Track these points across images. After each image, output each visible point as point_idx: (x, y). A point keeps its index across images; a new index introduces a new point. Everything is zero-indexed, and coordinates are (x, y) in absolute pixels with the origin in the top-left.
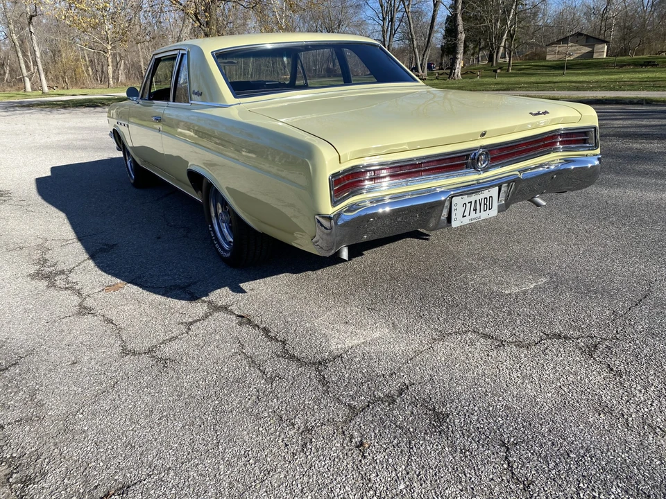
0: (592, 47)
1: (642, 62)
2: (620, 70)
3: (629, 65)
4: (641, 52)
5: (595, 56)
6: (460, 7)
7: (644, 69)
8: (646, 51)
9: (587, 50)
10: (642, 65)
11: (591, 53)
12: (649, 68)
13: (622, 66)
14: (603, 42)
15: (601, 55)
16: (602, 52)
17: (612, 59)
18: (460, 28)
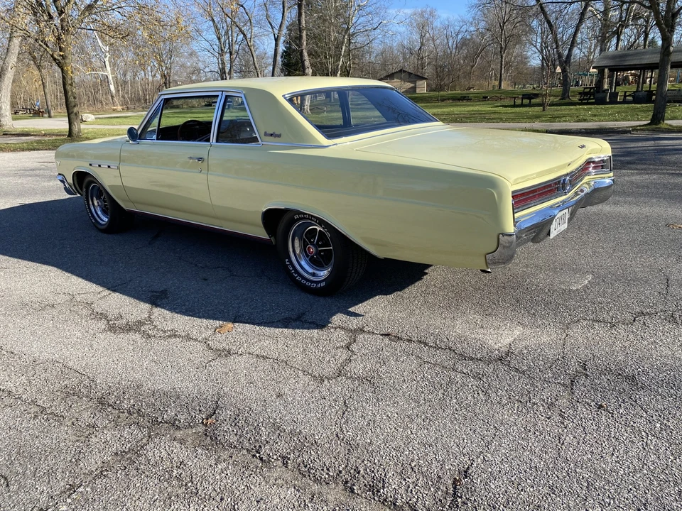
0: (414, 82)
1: (459, 96)
2: (443, 104)
3: (449, 99)
4: (454, 88)
5: (418, 91)
6: (305, 43)
7: (461, 103)
8: (457, 87)
9: (409, 85)
10: (459, 100)
11: (414, 89)
12: (465, 103)
13: (443, 100)
14: (423, 78)
15: (422, 90)
16: (422, 88)
17: (432, 94)
18: (307, 63)
